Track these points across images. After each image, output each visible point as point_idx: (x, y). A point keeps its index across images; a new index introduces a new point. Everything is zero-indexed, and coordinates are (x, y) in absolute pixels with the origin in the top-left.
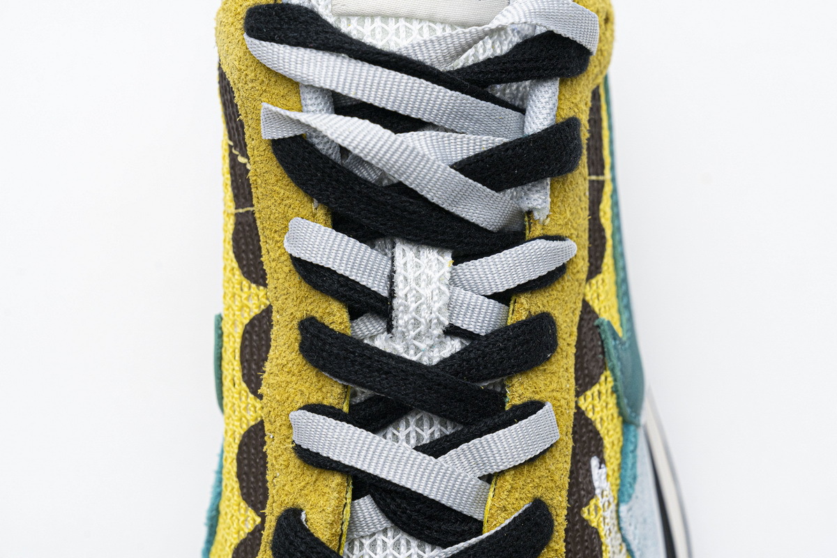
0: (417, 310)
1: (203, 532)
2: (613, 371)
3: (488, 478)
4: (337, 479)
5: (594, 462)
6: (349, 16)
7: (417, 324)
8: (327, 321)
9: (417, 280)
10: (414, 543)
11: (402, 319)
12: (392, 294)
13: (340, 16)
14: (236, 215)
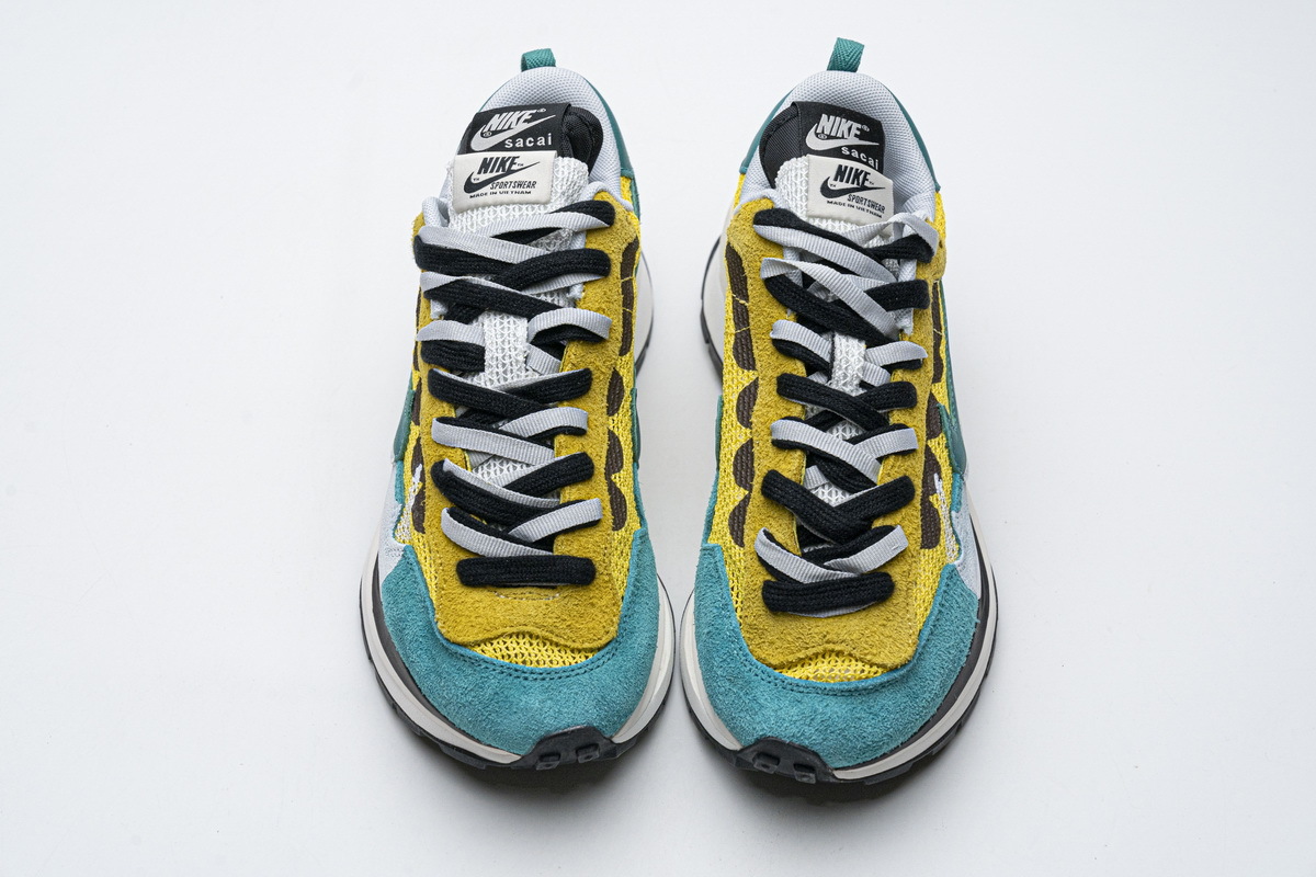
0: (846, 368)
1: (702, 528)
2: (946, 433)
3: (880, 460)
4: (799, 453)
5: (936, 476)
6: (814, 217)
7: (845, 376)
8: (795, 373)
9: (847, 353)
10: (840, 492)
11: (837, 373)
12: (833, 358)
13: (810, 217)
14: (736, 335)
